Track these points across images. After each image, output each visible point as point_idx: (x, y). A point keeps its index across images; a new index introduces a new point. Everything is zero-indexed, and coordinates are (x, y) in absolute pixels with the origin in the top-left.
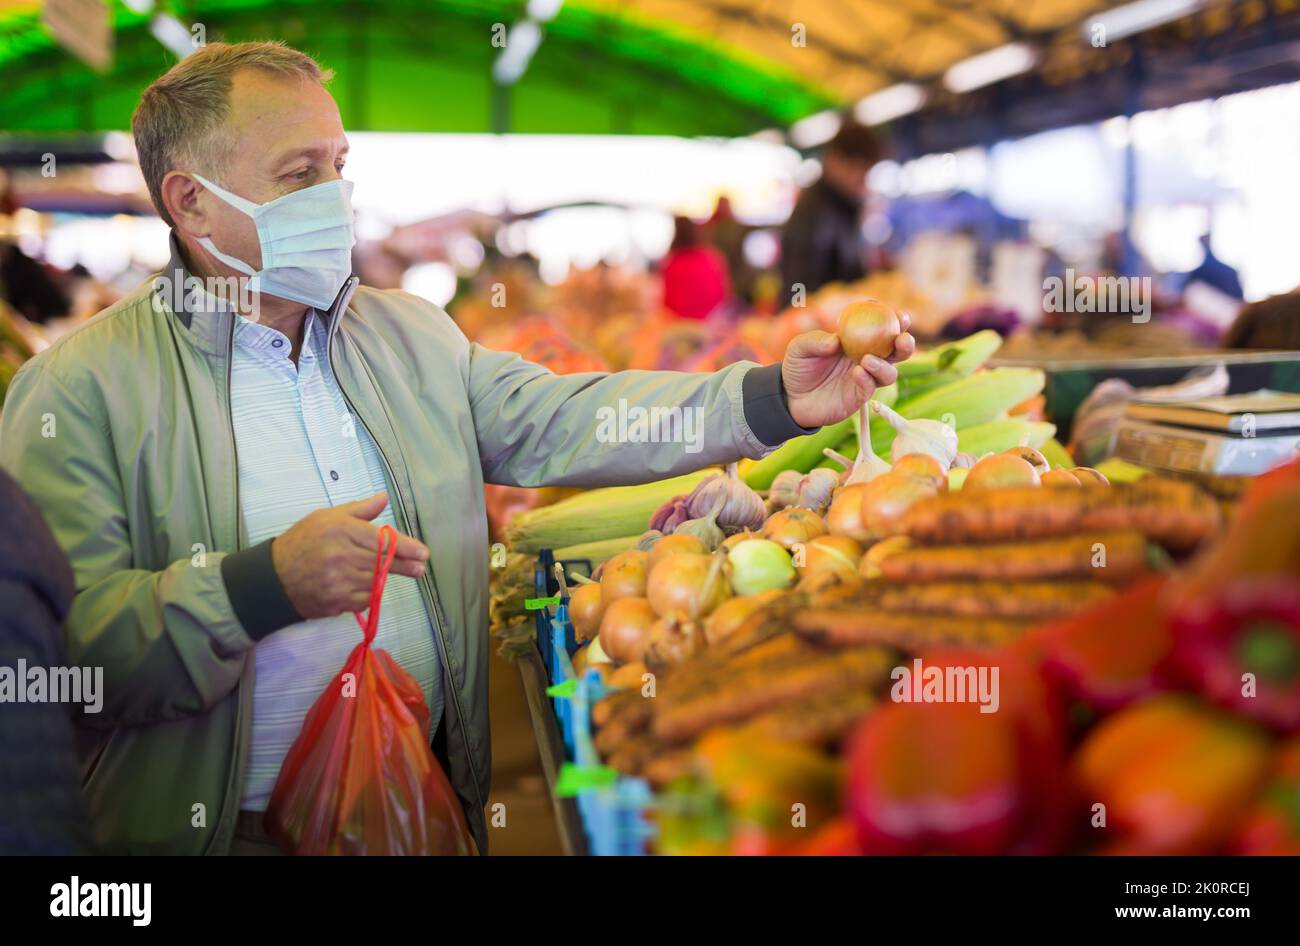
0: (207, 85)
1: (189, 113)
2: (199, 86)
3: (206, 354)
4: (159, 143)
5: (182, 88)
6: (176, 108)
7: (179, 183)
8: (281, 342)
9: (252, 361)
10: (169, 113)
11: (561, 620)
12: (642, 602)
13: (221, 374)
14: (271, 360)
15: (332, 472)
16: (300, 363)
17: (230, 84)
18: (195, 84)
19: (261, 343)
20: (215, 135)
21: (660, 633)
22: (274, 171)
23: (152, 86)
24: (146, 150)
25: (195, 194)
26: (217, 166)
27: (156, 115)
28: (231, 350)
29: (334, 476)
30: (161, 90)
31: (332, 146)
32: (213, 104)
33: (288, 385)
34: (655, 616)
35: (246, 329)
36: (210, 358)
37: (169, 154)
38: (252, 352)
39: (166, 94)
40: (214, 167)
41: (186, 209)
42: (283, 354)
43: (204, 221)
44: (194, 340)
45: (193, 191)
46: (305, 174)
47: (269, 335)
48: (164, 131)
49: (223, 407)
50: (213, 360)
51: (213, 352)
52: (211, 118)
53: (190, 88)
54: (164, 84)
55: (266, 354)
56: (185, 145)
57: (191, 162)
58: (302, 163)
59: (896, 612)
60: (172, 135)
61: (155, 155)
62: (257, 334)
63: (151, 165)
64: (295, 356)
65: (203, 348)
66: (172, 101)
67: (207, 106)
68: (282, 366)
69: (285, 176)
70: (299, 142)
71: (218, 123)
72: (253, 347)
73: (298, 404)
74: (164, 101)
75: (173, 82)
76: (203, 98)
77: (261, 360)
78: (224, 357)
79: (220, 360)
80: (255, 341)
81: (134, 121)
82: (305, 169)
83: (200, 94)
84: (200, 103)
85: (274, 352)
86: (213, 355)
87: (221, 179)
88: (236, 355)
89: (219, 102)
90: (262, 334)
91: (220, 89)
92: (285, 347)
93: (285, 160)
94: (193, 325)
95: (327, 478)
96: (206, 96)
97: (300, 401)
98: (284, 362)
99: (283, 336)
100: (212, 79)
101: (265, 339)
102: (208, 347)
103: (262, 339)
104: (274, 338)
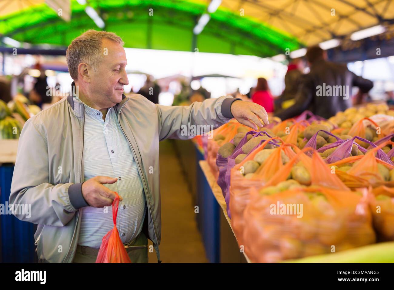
0: (96, 42)
1: (91, 49)
2: (94, 42)
3: (78, 117)
4: (78, 56)
6: (86, 47)
7: (83, 67)
9: (92, 119)
13: (82, 123)
14: (97, 119)
16: (105, 120)
17: (102, 42)
18: (92, 41)
20: (97, 56)
22: (112, 68)
24: (73, 57)
25: (87, 71)
26: (96, 64)
27: (79, 48)
28: (84, 116)
29: (113, 152)
32: (98, 47)
33: (101, 126)
35: (90, 110)
37: (82, 59)
38: (92, 116)
41: (84, 75)
42: (100, 117)
43: (89, 79)
44: (74, 114)
45: (87, 69)
48: (82, 52)
50: (80, 119)
51: (80, 117)
52: (97, 51)
53: (91, 42)
55: (96, 117)
56: (88, 57)
57: (88, 62)
58: (119, 67)
61: (77, 58)
62: (93, 111)
64: (104, 118)
65: (77, 115)
67: (95, 47)
68: (100, 121)
69: (114, 70)
72: (92, 115)
74: (83, 44)
75: (85, 40)
77: (94, 119)
78: (82, 118)
79: (81, 119)
80: (92, 114)
82: (119, 69)
83: (93, 44)
85: (98, 117)
87: (97, 68)
88: (86, 117)
91: (99, 43)
92: (101, 115)
93: (115, 66)
94: (75, 109)
95: (110, 153)
96: (95, 45)
98: (101, 119)
99: (100, 112)
100: (97, 40)
101: (95, 113)
102: (78, 115)
103: (94, 113)
104: (98, 112)
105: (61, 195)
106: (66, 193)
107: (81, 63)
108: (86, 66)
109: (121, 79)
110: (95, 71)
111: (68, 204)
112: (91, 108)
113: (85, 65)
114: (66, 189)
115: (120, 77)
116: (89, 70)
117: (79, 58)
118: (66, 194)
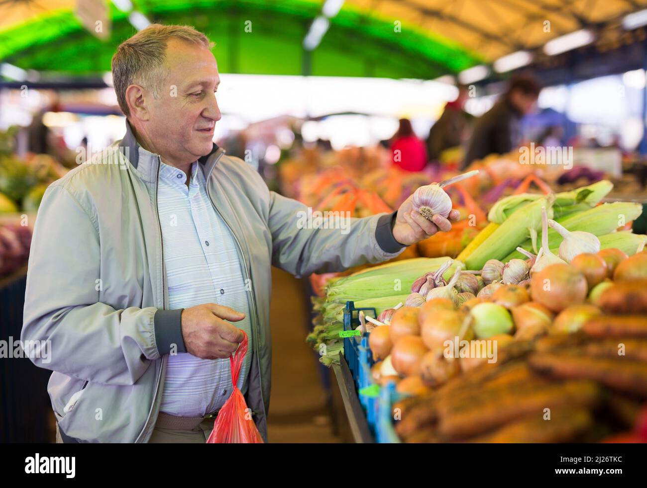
0: (155, 45)
1: (145, 59)
2: (151, 45)
3: (145, 182)
4: (126, 73)
5: (142, 45)
6: (138, 56)
7: (134, 91)
8: (182, 176)
9: (168, 185)
10: (134, 58)
11: (364, 346)
12: (417, 338)
13: (153, 192)
14: (176, 185)
15: (206, 242)
16: (190, 187)
17: (166, 45)
18: (148, 44)
19: (171, 176)
20: (157, 70)
21: (430, 360)
22: (185, 91)
23: (125, 43)
24: (119, 75)
25: (142, 99)
26: (156, 86)
27: (127, 58)
28: (158, 180)
30: (130, 46)
31: (214, 81)
32: (157, 55)
33: (184, 197)
34: (427, 350)
35: (165, 168)
36: (147, 183)
37: (132, 78)
38: (166, 180)
39: (133, 48)
40: (155, 87)
41: (138, 106)
42: (181, 181)
43: (146, 113)
44: (139, 175)
45: (141, 96)
46: (200, 94)
47: (175, 172)
48: (130, 66)
49: (154, 208)
50: (148, 185)
52: (155, 62)
53: (145, 46)
54: (132, 43)
55: (173, 182)
56: (141, 74)
57: (143, 83)
58: (199, 89)
59: (599, 357)
60: (134, 69)
61: (124, 78)
62: (170, 171)
63: (120, 83)
64: (187, 183)
65: (144, 178)
66: (136, 52)
67: (153, 56)
68: (181, 188)
69: (191, 94)
70: (200, 78)
71: (159, 64)
72: (167, 178)
73: (189, 207)
74: (132, 51)
75: (137, 42)
76: (153, 51)
77: (171, 185)
78: (154, 184)
79: (152, 185)
80: (168, 175)
81: (113, 60)
82: (200, 92)
83: (150, 49)
84: (151, 54)
85: (178, 181)
86: (149, 182)
87: (158, 93)
88: (160, 182)
89: (160, 54)
90: (172, 171)
91: (162, 48)
92: (183, 178)
93: (192, 86)
94: (139, 167)
95: (204, 245)
96: (154, 50)
97: (190, 206)
98: (182, 186)
99: (183, 173)
100: (157, 43)
101: (174, 174)
102: (146, 178)
103: (172, 174)
104: (177, 174)
105: (142, 329)
106: (150, 325)
107: (130, 85)
108: (139, 90)
109: (205, 109)
110: (155, 99)
111: (152, 346)
112: (167, 166)
113: (136, 87)
114: (151, 318)
115: (204, 107)
116: (145, 96)
117: (127, 77)
118: (151, 327)
